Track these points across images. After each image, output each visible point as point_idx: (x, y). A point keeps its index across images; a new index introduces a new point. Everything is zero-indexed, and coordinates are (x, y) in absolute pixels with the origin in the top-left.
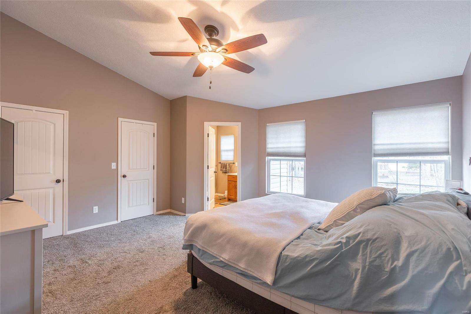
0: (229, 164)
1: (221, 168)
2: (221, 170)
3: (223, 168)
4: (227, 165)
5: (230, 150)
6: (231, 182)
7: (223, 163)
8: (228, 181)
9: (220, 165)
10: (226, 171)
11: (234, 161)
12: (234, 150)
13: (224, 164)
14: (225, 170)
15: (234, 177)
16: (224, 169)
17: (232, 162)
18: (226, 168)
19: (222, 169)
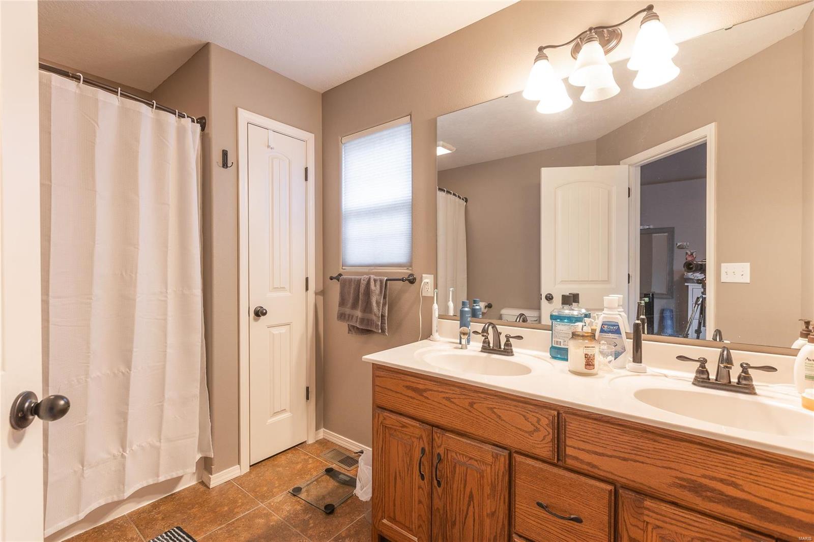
0: (384, 286)
1: (342, 303)
2: (342, 316)
3: (354, 306)
4: (375, 288)
5: (390, 209)
6: (393, 416)
7: (350, 281)
8: (379, 407)
9: (336, 287)
10: (369, 322)
11: (409, 265)
12: (414, 206)
13: (359, 281)
14: (362, 320)
15: (415, 390)
16: (358, 313)
17: (405, 272)
18: (367, 308)
19: (348, 311)
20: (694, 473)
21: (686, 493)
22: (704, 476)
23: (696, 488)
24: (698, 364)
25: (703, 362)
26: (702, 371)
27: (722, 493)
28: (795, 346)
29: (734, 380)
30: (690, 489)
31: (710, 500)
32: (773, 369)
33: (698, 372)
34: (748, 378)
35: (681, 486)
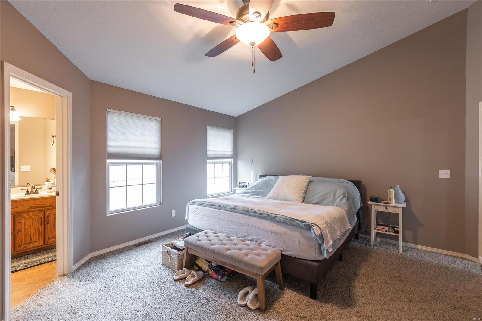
20: (31, 205)
21: (30, 209)
22: (33, 205)
23: (32, 207)
24: (26, 190)
25: (28, 189)
26: (28, 191)
27: (36, 206)
28: (45, 183)
29: (34, 192)
30: (31, 208)
31: (35, 208)
32: (42, 188)
33: (27, 192)
34: (37, 191)
35: (29, 208)
